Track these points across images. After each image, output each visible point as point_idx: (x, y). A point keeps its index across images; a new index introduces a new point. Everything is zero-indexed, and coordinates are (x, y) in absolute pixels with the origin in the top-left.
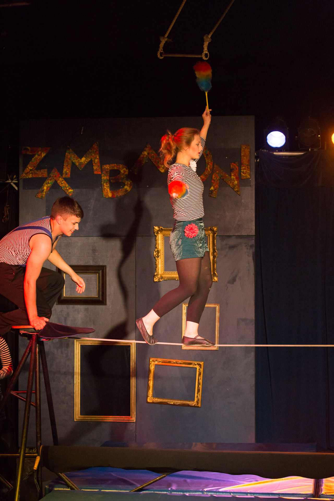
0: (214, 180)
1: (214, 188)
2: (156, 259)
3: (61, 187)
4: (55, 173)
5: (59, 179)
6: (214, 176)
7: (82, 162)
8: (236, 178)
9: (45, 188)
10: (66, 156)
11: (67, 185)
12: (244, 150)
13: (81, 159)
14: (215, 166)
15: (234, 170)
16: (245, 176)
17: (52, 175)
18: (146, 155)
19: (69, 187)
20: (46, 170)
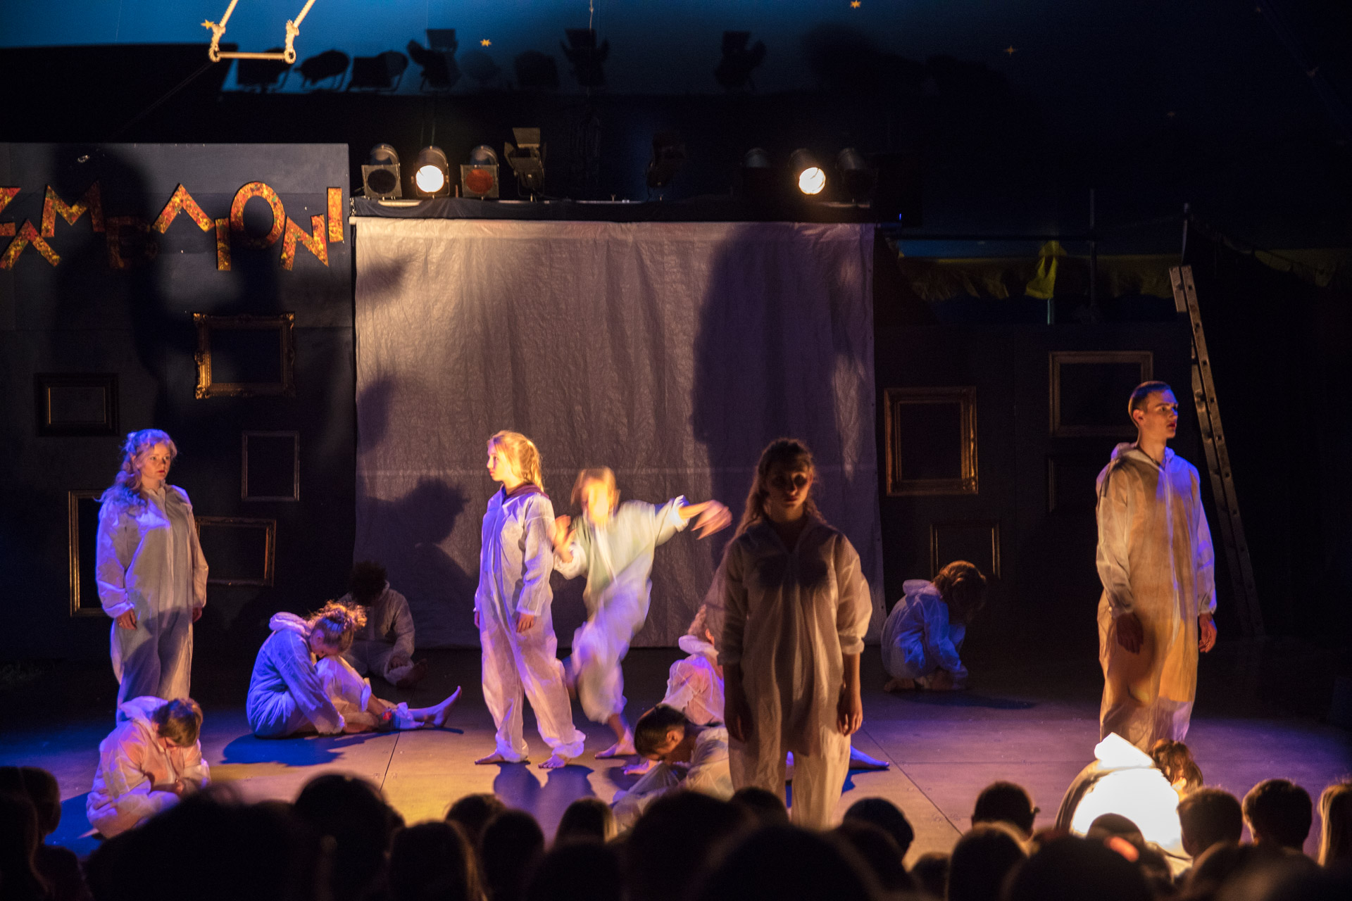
0: (288, 243)
1: (287, 254)
2: (199, 363)
3: (40, 252)
4: (29, 229)
5: (35, 239)
6: (286, 237)
7: (73, 213)
8: (321, 240)
9: (12, 253)
10: (46, 202)
11: (49, 249)
12: (333, 198)
13: (71, 207)
14: (289, 221)
15: (317, 226)
16: (337, 237)
17: (23, 233)
18: (179, 205)
19: (53, 252)
20: (13, 224)
